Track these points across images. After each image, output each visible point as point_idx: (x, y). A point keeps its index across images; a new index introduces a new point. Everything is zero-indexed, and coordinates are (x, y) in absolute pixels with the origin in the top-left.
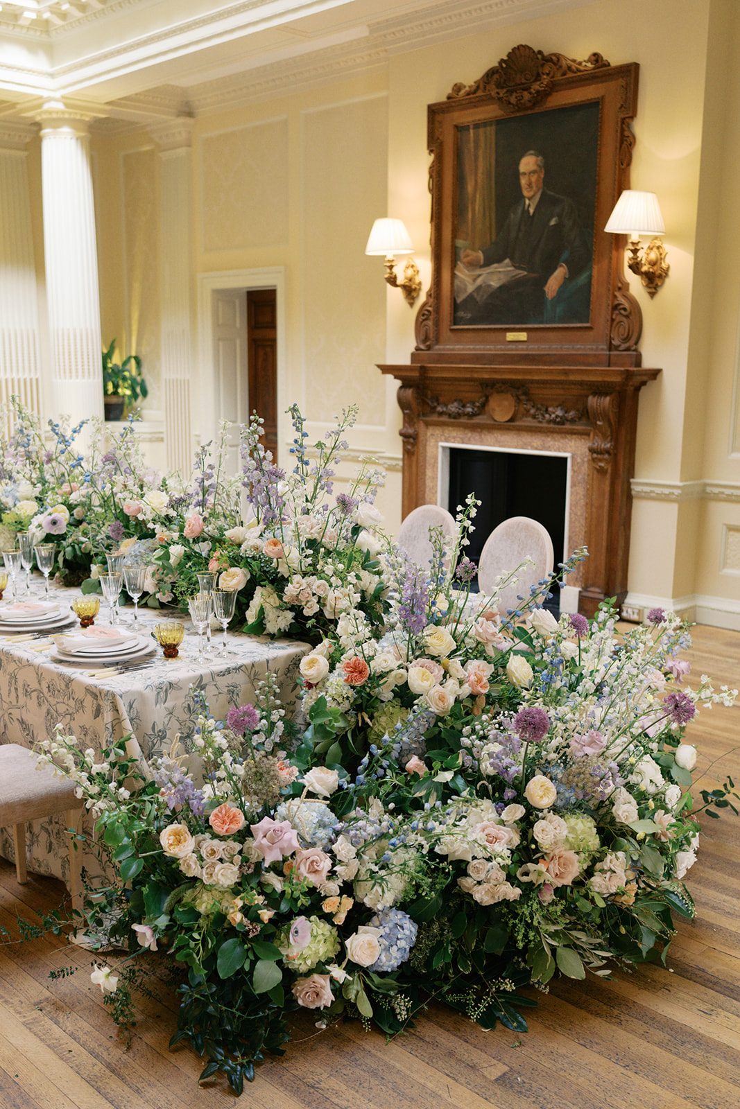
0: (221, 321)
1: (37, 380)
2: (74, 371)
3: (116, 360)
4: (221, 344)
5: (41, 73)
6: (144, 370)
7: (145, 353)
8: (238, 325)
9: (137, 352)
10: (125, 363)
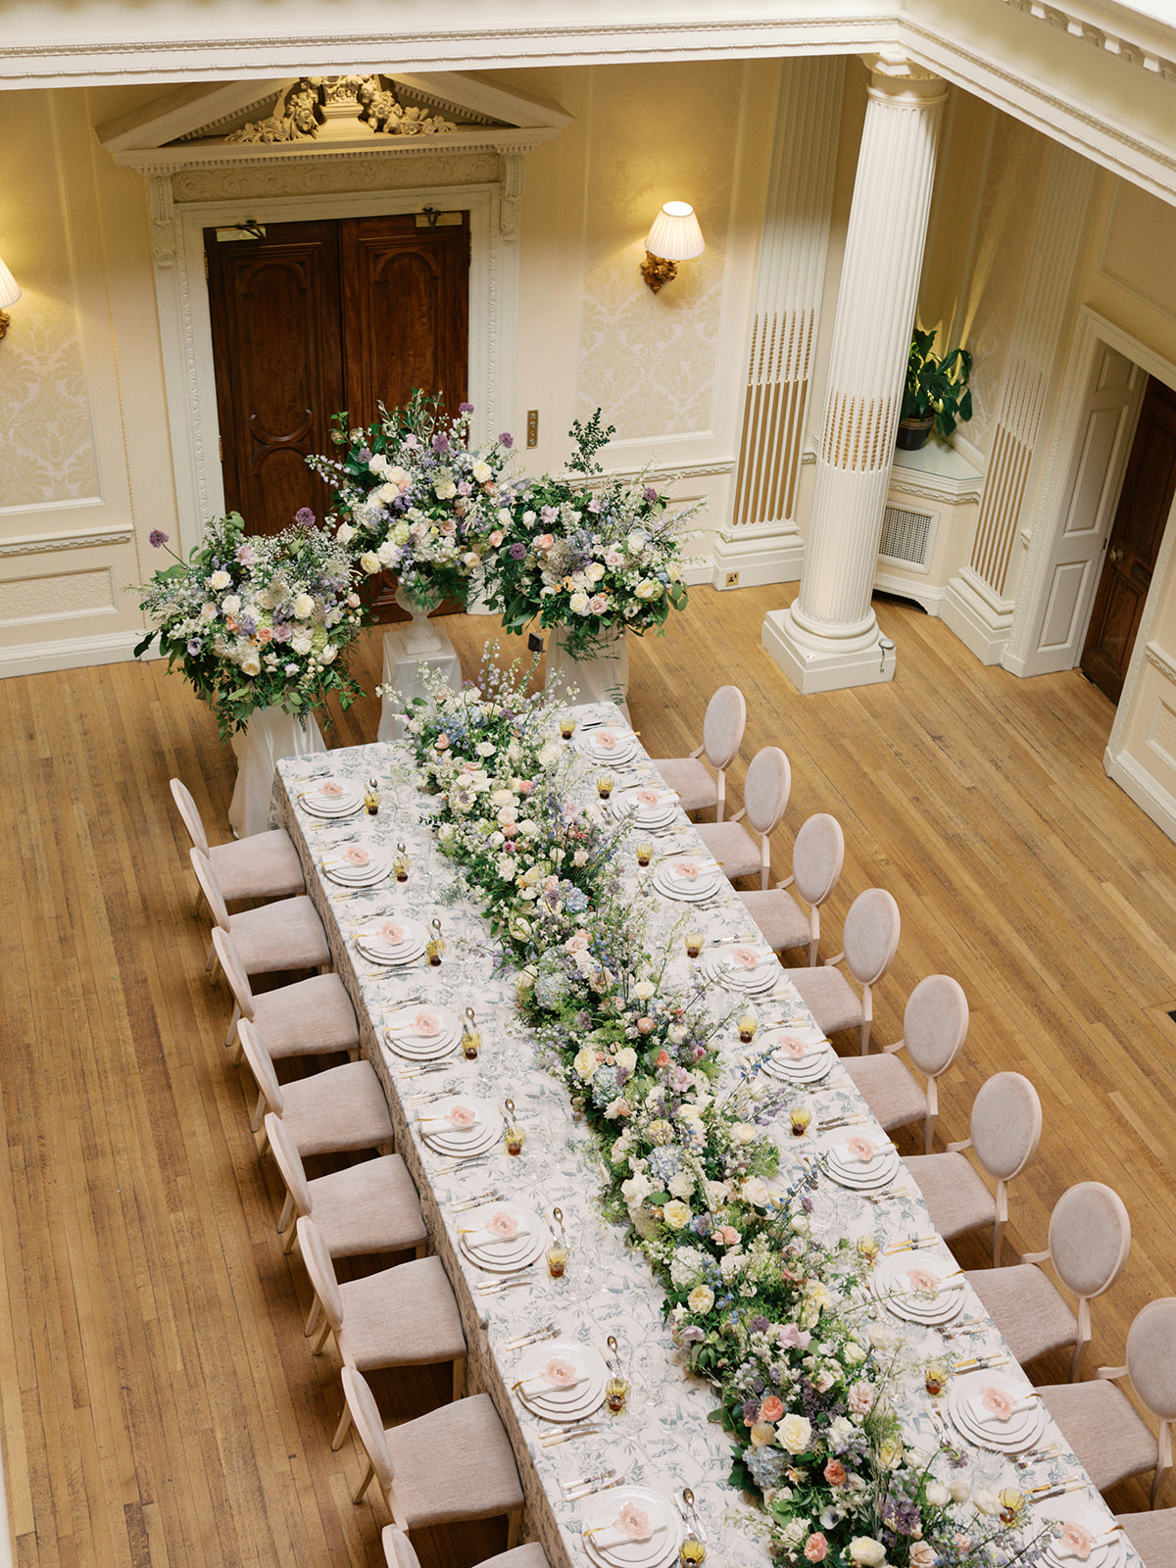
0: (1102, 384)
1: (805, 383)
2: (850, 458)
3: (936, 353)
4: (1094, 417)
5: (880, 21)
6: (974, 378)
7: (980, 352)
8: (1131, 386)
9: (968, 344)
10: (948, 362)
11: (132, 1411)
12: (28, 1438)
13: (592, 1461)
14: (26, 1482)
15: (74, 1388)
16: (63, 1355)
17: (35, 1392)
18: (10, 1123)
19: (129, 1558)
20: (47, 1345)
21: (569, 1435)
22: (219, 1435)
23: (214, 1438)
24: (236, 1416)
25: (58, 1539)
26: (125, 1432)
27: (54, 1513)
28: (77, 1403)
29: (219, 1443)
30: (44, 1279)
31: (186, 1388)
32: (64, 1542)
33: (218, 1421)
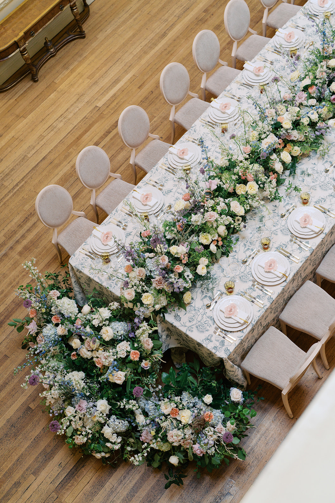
11: (147, 98)
12: (122, 87)
13: (164, 180)
14: (111, 95)
15: (143, 83)
16: (150, 74)
17: (136, 77)
18: (211, 6)
19: (107, 129)
20: (150, 69)
21: (168, 169)
22: (155, 119)
23: (153, 119)
24: (163, 118)
25: (102, 113)
26: (140, 102)
27: (108, 107)
28: (139, 88)
29: (153, 121)
30: (169, 52)
31: (163, 103)
32: (102, 115)
33: (158, 116)
